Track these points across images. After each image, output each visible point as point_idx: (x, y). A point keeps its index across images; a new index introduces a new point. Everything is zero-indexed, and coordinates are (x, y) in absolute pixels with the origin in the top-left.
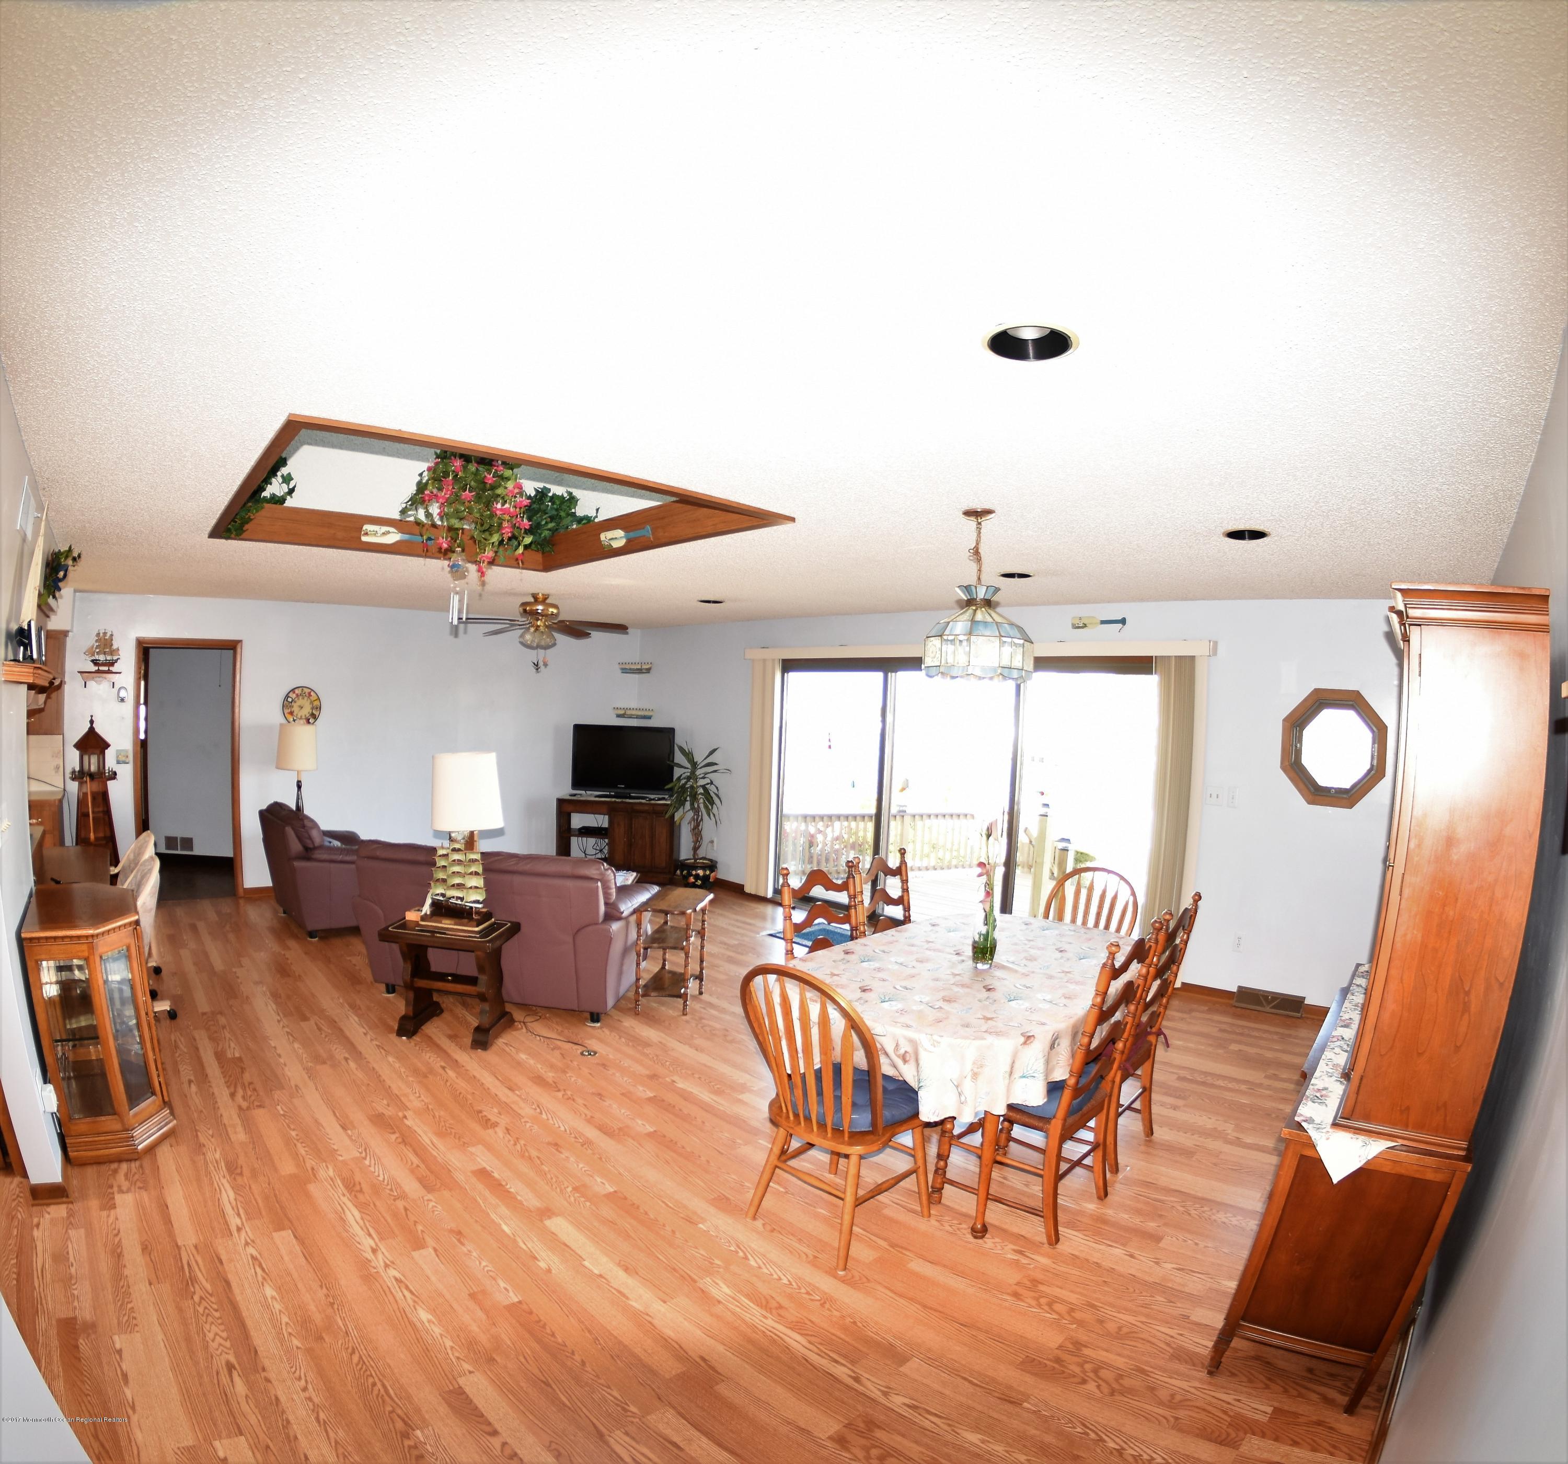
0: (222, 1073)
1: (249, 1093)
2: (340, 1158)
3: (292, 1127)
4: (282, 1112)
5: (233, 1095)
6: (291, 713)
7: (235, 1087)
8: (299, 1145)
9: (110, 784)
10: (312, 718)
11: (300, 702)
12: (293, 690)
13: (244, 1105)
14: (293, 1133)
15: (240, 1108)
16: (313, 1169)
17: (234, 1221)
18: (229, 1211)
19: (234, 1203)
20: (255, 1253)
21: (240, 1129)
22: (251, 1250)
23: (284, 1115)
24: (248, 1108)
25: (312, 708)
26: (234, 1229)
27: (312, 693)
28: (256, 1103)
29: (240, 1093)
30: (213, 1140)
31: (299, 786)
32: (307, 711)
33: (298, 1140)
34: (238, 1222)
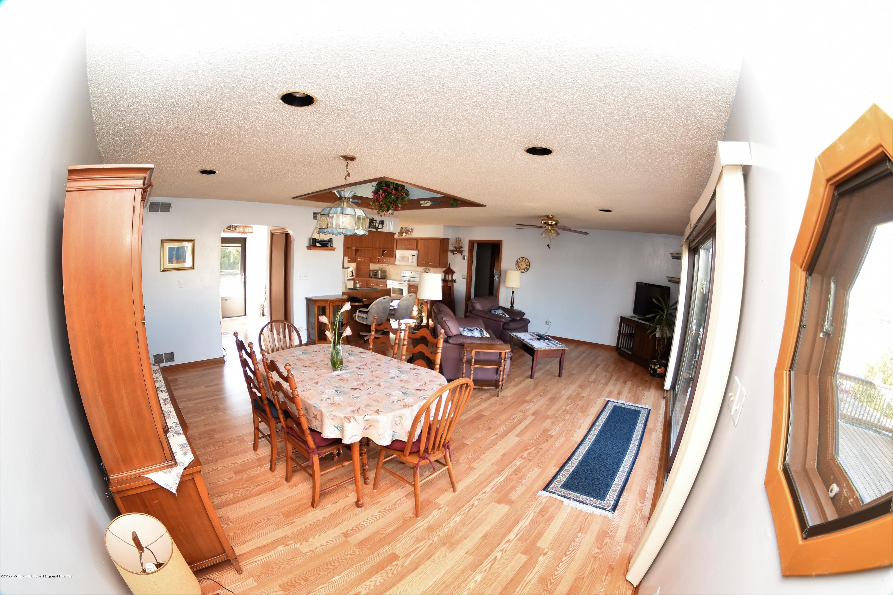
6: (519, 267)
9: (454, 284)
10: (526, 269)
11: (522, 263)
12: (519, 259)
25: (526, 266)
27: (526, 260)
31: (513, 293)
32: (524, 267)
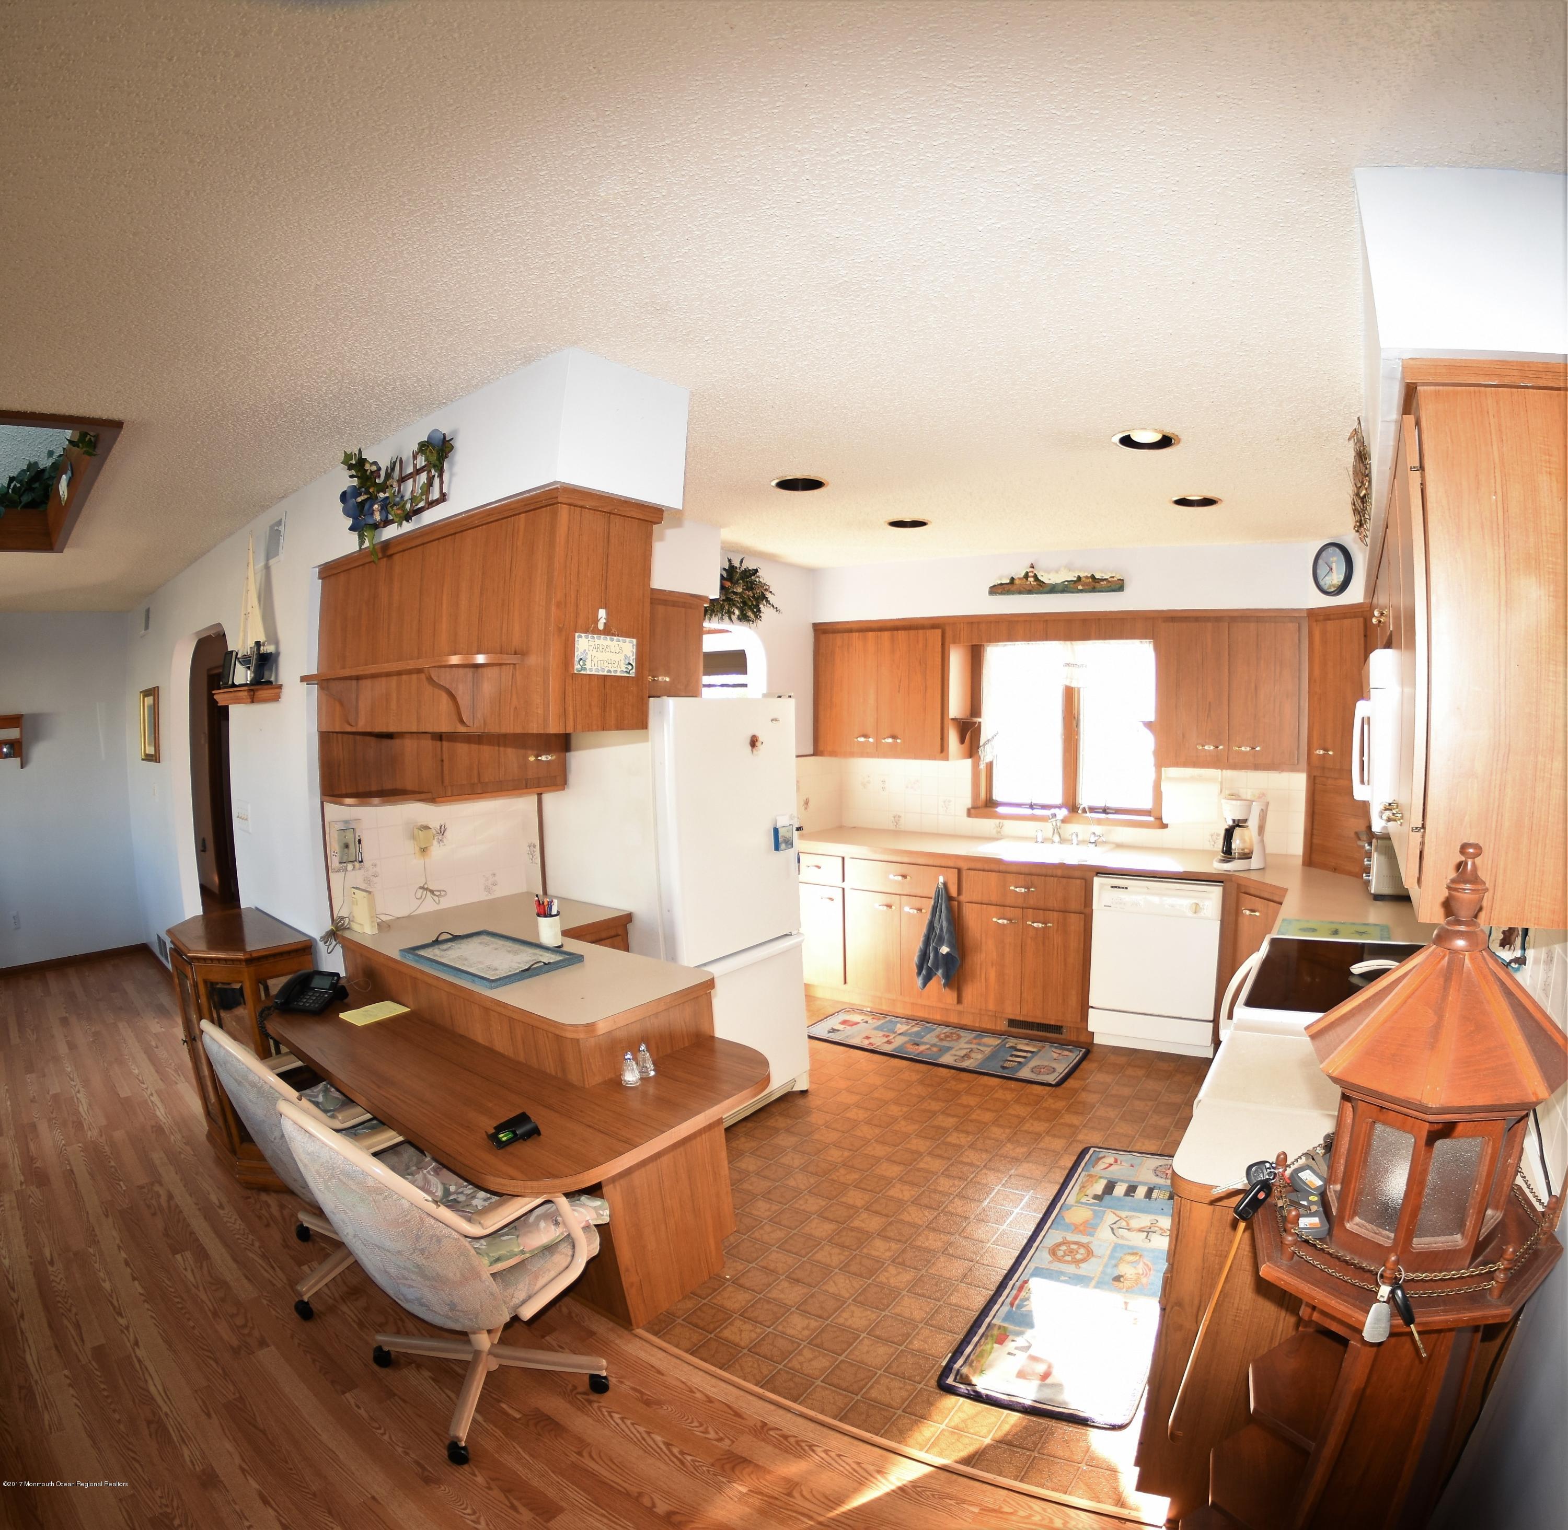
0: (189, 1225)
1: (154, 1202)
2: (80, 1145)
3: (113, 1169)
4: (121, 1183)
5: (170, 1197)
7: (169, 1207)
8: (109, 1153)
13: (157, 1188)
14: (113, 1163)
15: (161, 1185)
16: (101, 1136)
17: (155, 1098)
18: (159, 1104)
19: (156, 1108)
20: (143, 1085)
21: (157, 1162)
22: (144, 1086)
23: (120, 1180)
24: (152, 1184)
26: (155, 1095)
28: (145, 1190)
29: (163, 1200)
30: (179, 1150)
33: (110, 1157)
34: (152, 1098)
